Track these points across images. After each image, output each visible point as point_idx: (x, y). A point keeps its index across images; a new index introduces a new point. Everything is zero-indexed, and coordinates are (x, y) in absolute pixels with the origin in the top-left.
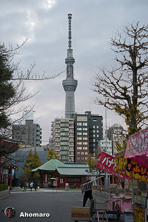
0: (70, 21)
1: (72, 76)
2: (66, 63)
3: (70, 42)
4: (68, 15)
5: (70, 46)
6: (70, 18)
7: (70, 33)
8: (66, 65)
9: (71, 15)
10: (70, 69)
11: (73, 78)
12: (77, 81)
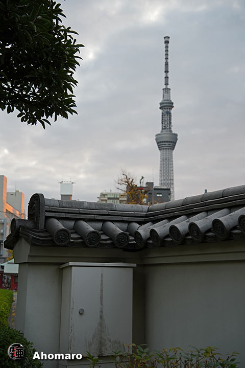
0: (167, 47)
1: (170, 128)
2: (160, 108)
3: (167, 78)
4: (165, 38)
5: (167, 84)
6: (167, 42)
7: (167, 64)
8: (161, 111)
9: (169, 38)
10: (166, 118)
11: (171, 131)
12: (176, 135)
